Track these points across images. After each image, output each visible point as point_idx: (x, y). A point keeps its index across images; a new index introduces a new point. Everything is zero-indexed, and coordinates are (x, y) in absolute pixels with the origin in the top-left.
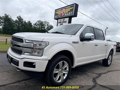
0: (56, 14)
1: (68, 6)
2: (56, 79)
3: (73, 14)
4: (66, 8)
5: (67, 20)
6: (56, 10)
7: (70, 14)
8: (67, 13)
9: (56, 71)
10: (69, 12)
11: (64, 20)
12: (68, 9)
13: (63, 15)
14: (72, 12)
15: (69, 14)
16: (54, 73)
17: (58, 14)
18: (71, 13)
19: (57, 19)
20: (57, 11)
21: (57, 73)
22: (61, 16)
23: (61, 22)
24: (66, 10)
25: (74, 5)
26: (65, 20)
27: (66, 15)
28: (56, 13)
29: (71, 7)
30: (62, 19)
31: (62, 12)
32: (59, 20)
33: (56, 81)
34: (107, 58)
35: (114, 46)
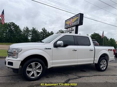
0: (66, 24)
1: (77, 15)
3: (79, 23)
4: (73, 19)
6: (66, 21)
8: (74, 22)
10: (75, 21)
12: (74, 19)
13: (71, 25)
14: (77, 21)
15: (75, 23)
16: (26, 70)
19: (67, 29)
20: (66, 22)
21: (31, 71)
22: (70, 26)
25: (79, 15)
26: (73, 29)
27: (73, 24)
29: (77, 17)
30: (71, 28)
31: (70, 22)
32: (68, 29)
33: (29, 76)
34: (97, 63)
35: (108, 50)
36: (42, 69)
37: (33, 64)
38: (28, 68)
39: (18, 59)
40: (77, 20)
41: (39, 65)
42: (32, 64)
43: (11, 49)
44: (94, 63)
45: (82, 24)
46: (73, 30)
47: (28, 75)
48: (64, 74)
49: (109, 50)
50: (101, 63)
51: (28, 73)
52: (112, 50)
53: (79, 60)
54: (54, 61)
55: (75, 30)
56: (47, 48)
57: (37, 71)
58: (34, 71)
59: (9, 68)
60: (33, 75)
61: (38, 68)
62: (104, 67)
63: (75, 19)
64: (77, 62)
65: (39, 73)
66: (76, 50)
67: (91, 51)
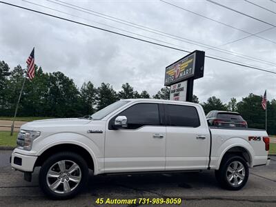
0: (167, 76)
2: (52, 187)
3: (193, 73)
4: (181, 63)
5: (184, 85)
8: (183, 72)
9: (51, 174)
11: (179, 86)
13: (177, 77)
14: (190, 69)
15: (186, 74)
16: (47, 177)
17: (170, 76)
19: (169, 85)
20: (168, 70)
21: (56, 179)
22: (175, 79)
23: (174, 91)
24: (182, 65)
25: (195, 54)
26: (181, 87)
27: (181, 75)
28: (167, 73)
29: (189, 59)
30: (177, 85)
31: (176, 71)
32: (172, 86)
33: (52, 189)
34: (218, 168)
35: (248, 139)
36: (80, 176)
37: (61, 163)
38: (50, 170)
39: (31, 152)
40: (190, 65)
41: (76, 167)
42: (59, 163)
43: (22, 131)
44: (209, 168)
45: (202, 76)
46: (182, 89)
47: (49, 185)
48: (135, 191)
49: (250, 138)
50: (229, 169)
51: (51, 183)
52: (259, 138)
53: (168, 159)
54: (107, 160)
55: (185, 89)
56: (93, 130)
57: (70, 179)
58: (64, 179)
59: (16, 170)
60: (61, 188)
61: (73, 174)
62: (239, 179)
63: (185, 64)
64: (165, 164)
65: (75, 183)
66: (162, 137)
67: (199, 139)
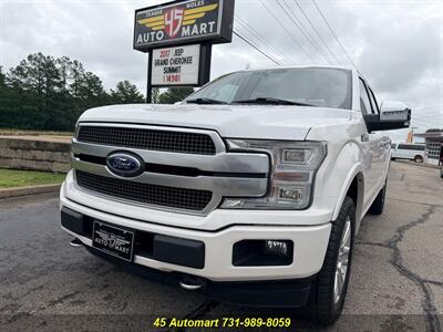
3: (218, 32)
4: (184, 7)
6: (140, 14)
7: (203, 29)
8: (192, 26)
10: (199, 21)
11: (179, 53)
12: (193, 11)
13: (172, 33)
14: (211, 24)
17: (150, 30)
18: (208, 26)
20: (144, 17)
22: (166, 37)
23: (165, 62)
24: (187, 12)
26: (184, 55)
27: (186, 32)
28: (141, 22)
30: (173, 50)
31: (171, 22)
40: (211, 16)
46: (188, 60)
63: (198, 12)
